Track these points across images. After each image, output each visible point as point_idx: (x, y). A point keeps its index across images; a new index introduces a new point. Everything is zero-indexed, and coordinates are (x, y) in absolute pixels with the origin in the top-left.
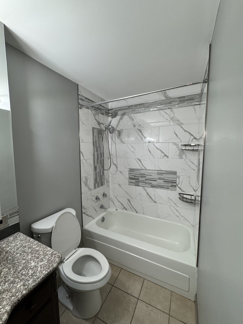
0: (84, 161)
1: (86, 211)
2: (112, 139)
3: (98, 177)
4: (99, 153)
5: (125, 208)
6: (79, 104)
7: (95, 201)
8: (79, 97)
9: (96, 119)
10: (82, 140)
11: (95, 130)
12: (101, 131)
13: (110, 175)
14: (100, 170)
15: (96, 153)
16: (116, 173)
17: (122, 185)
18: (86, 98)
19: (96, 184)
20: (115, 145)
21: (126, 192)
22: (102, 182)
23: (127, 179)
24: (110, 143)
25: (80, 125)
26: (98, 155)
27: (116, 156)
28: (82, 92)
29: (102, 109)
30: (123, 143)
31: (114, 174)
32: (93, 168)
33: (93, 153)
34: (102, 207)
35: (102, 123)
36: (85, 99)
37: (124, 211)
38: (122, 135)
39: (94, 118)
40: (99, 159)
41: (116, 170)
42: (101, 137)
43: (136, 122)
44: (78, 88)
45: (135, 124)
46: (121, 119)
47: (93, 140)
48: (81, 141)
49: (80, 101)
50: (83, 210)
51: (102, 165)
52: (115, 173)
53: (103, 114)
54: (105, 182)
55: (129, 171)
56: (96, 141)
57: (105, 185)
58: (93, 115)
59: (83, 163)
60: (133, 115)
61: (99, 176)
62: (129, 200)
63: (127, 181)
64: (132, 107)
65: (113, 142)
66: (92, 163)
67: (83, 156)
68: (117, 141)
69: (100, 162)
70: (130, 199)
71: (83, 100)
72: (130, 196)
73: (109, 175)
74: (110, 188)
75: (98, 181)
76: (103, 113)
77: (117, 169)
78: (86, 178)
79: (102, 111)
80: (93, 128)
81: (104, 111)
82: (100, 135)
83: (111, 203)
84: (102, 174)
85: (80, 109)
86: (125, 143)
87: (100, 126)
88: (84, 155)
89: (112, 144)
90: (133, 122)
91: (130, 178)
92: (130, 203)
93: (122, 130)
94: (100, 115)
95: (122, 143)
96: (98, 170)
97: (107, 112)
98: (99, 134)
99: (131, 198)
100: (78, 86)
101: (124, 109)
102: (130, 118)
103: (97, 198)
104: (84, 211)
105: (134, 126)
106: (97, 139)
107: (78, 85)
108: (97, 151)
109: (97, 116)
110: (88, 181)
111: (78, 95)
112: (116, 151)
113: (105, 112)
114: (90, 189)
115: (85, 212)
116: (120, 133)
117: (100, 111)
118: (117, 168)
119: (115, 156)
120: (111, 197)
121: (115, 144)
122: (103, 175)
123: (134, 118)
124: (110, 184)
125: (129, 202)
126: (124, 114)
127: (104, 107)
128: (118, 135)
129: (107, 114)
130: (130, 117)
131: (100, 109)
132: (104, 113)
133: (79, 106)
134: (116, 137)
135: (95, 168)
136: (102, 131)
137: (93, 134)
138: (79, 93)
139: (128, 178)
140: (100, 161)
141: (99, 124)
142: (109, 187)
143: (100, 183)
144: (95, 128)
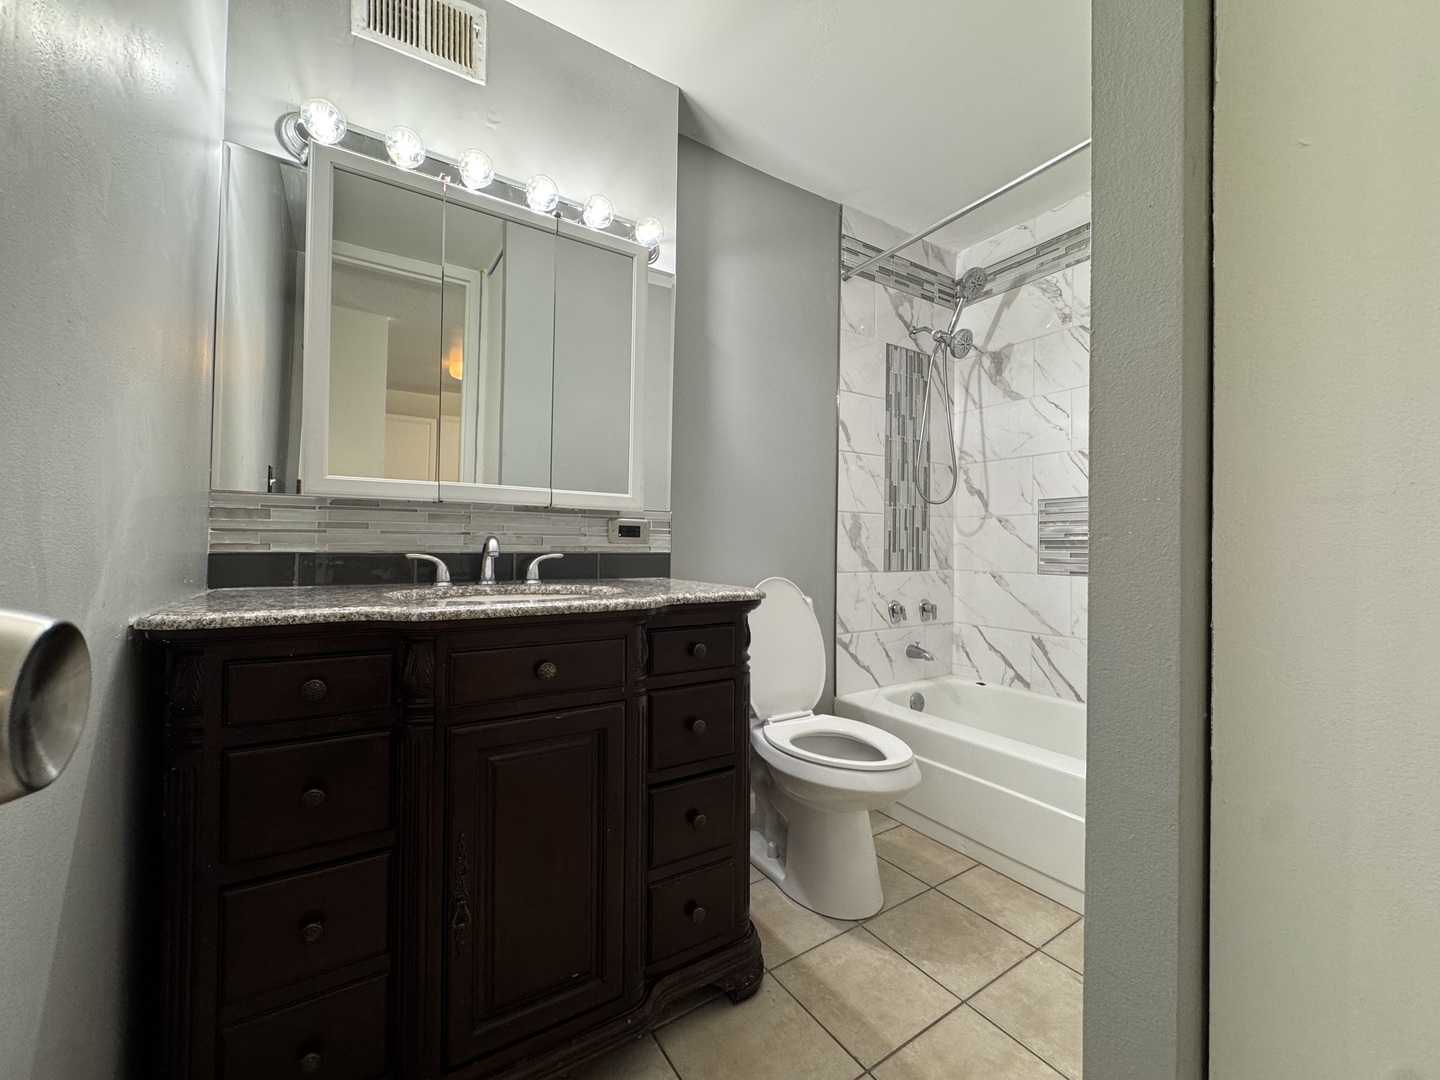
0: (851, 457)
1: (851, 641)
2: (967, 390)
3: (903, 531)
4: (909, 439)
5: (1019, 677)
6: (841, 264)
7: (887, 616)
8: (844, 245)
9: (900, 317)
10: (846, 383)
11: (896, 355)
12: (920, 361)
13: (956, 537)
14: (914, 507)
15: (896, 439)
16: (981, 526)
17: (1006, 576)
18: (866, 246)
19: (895, 557)
20: (981, 413)
21: (1024, 605)
22: (919, 557)
23: (1031, 547)
24: (958, 408)
25: (842, 332)
26: (904, 444)
27: (984, 455)
28: (853, 228)
29: (928, 282)
30: (1016, 396)
31: (972, 534)
32: (882, 488)
33: (887, 436)
34: (915, 652)
35: (925, 329)
36: (863, 250)
37: (1018, 689)
38: (1008, 367)
39: (894, 312)
40: (911, 464)
41: (983, 513)
42: (917, 381)
43: (1074, 297)
44: (841, 217)
45: (1067, 311)
46: (1006, 304)
47: (887, 391)
48: (842, 386)
49: (845, 256)
50: (839, 630)
51: (922, 488)
52: (977, 526)
53: (931, 300)
54: (934, 562)
55: (1041, 512)
56: (898, 395)
57: (932, 573)
58: (891, 301)
59: (846, 462)
60: (1059, 275)
61: (906, 528)
62: (1039, 643)
63: (1032, 559)
64: (1057, 243)
65: (970, 403)
66: (881, 471)
67: (849, 440)
68: (990, 393)
69: (911, 476)
70: (1043, 637)
71: (856, 253)
72: (1044, 623)
73: (950, 537)
74: (956, 594)
75: (903, 546)
76: (930, 294)
77: (987, 511)
78: (855, 516)
79: (926, 286)
80: (888, 345)
81: (934, 289)
82: (915, 376)
83: (957, 656)
84: (918, 524)
85: (845, 280)
86: (1023, 398)
87: (915, 340)
88: (852, 437)
89: (965, 412)
90: (1060, 305)
91: (1048, 543)
92: (1046, 653)
93: (1010, 346)
94: (917, 301)
95: (1008, 399)
96: (903, 504)
97: (948, 290)
98: (910, 369)
99: (1049, 631)
100: (841, 211)
101: (1020, 264)
102: (1044, 291)
103: (896, 611)
104: (841, 635)
105: (1066, 318)
106: (903, 388)
107: (841, 207)
108: (903, 431)
109: (907, 305)
110: (864, 533)
111: (841, 237)
112: (983, 435)
113: (940, 291)
114: (868, 564)
115: (847, 640)
116: (999, 360)
117: (920, 288)
118: (986, 505)
119: (979, 458)
120: (956, 630)
121: (981, 408)
122: (924, 529)
123: (1062, 285)
124: (957, 575)
125: (1039, 653)
126: (1018, 283)
127: (935, 274)
128: (993, 372)
129: (949, 298)
130: (1044, 286)
131: (920, 282)
132: (937, 294)
133: (842, 272)
134: (985, 379)
135: (893, 495)
136: (925, 361)
137: (888, 369)
138: (844, 232)
139: (1035, 543)
140: (911, 471)
141: (913, 332)
142: (951, 588)
143: (910, 555)
144: (896, 348)
